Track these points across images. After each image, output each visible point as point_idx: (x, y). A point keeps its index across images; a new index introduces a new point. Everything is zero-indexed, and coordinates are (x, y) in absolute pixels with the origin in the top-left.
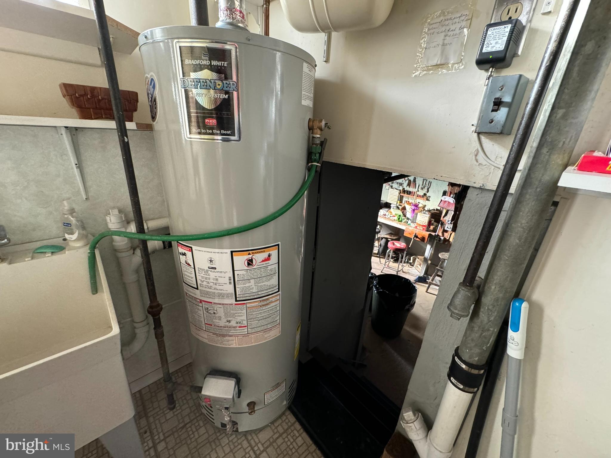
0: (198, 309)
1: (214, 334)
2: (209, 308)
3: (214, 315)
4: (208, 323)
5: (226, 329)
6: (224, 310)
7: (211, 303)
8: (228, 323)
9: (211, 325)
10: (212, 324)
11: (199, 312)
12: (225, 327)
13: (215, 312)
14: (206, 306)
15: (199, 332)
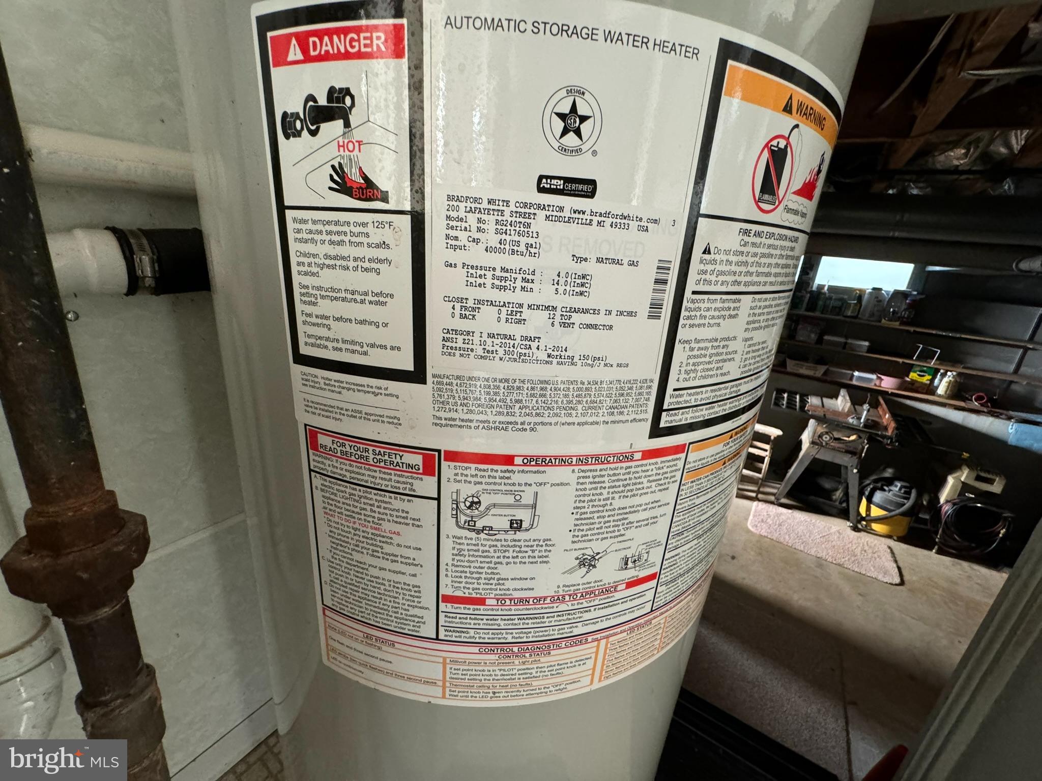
0: (404, 519)
1: (487, 647)
2: (486, 500)
3: (511, 536)
4: (459, 593)
5: (563, 607)
6: (579, 498)
7: (508, 460)
8: (584, 570)
9: (481, 601)
10: (483, 594)
11: (409, 535)
12: (560, 599)
13: (524, 515)
14: (467, 491)
15: (386, 653)
